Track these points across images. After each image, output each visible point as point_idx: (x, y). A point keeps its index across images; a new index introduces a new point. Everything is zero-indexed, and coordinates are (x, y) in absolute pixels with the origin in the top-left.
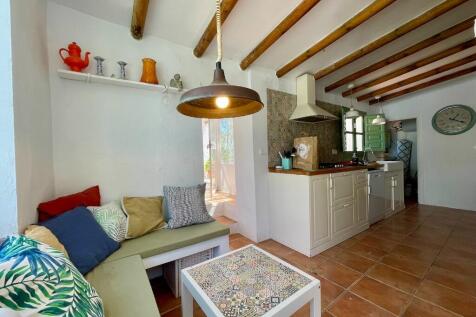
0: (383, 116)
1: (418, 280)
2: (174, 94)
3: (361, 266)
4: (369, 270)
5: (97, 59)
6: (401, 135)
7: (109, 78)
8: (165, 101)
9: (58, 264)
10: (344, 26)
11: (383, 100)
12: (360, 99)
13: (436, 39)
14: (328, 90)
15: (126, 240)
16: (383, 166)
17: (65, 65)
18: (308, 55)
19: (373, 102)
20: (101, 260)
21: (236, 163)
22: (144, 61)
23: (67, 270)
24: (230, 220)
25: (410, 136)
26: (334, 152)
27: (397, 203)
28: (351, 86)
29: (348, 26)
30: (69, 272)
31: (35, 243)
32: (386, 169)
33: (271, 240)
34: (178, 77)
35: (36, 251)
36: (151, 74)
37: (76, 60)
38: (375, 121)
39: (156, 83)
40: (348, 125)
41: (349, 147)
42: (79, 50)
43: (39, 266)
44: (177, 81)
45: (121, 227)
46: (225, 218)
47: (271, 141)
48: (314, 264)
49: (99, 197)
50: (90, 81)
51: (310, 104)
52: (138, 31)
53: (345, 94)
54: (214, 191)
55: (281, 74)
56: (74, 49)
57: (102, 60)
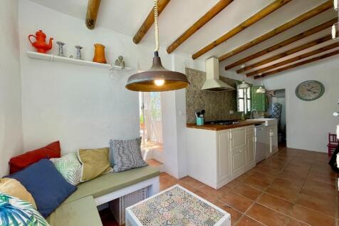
0: (263, 87)
1: (292, 205)
2: (118, 70)
3: (252, 195)
4: (259, 198)
5: (58, 43)
6: (275, 100)
7: (68, 59)
8: (111, 76)
9: (27, 217)
10: (241, 25)
11: (263, 76)
12: (248, 75)
13: (301, 36)
14: (227, 68)
15: (81, 183)
16: (264, 122)
17: (33, 48)
18: (215, 44)
19: (257, 77)
20: (61, 201)
21: (162, 120)
22: (96, 46)
23: (35, 220)
24: (158, 162)
25: (280, 101)
26: (231, 112)
27: (273, 147)
28: (243, 66)
29: (243, 26)
30: (36, 222)
31: (7, 198)
32: (266, 124)
33: (188, 176)
34: (121, 58)
35: (8, 206)
36: (101, 56)
37: (42, 44)
38: (258, 91)
39: (105, 62)
40: (241, 93)
41: (241, 109)
42: (44, 36)
43: (10, 221)
44: (121, 61)
45: (77, 173)
46: (155, 161)
47: (188, 105)
48: (220, 195)
49: (59, 150)
50: (54, 60)
51: (215, 79)
52: (91, 23)
53: (238, 72)
54: (146, 140)
55: (195, 57)
56: (40, 35)
57: (63, 44)
